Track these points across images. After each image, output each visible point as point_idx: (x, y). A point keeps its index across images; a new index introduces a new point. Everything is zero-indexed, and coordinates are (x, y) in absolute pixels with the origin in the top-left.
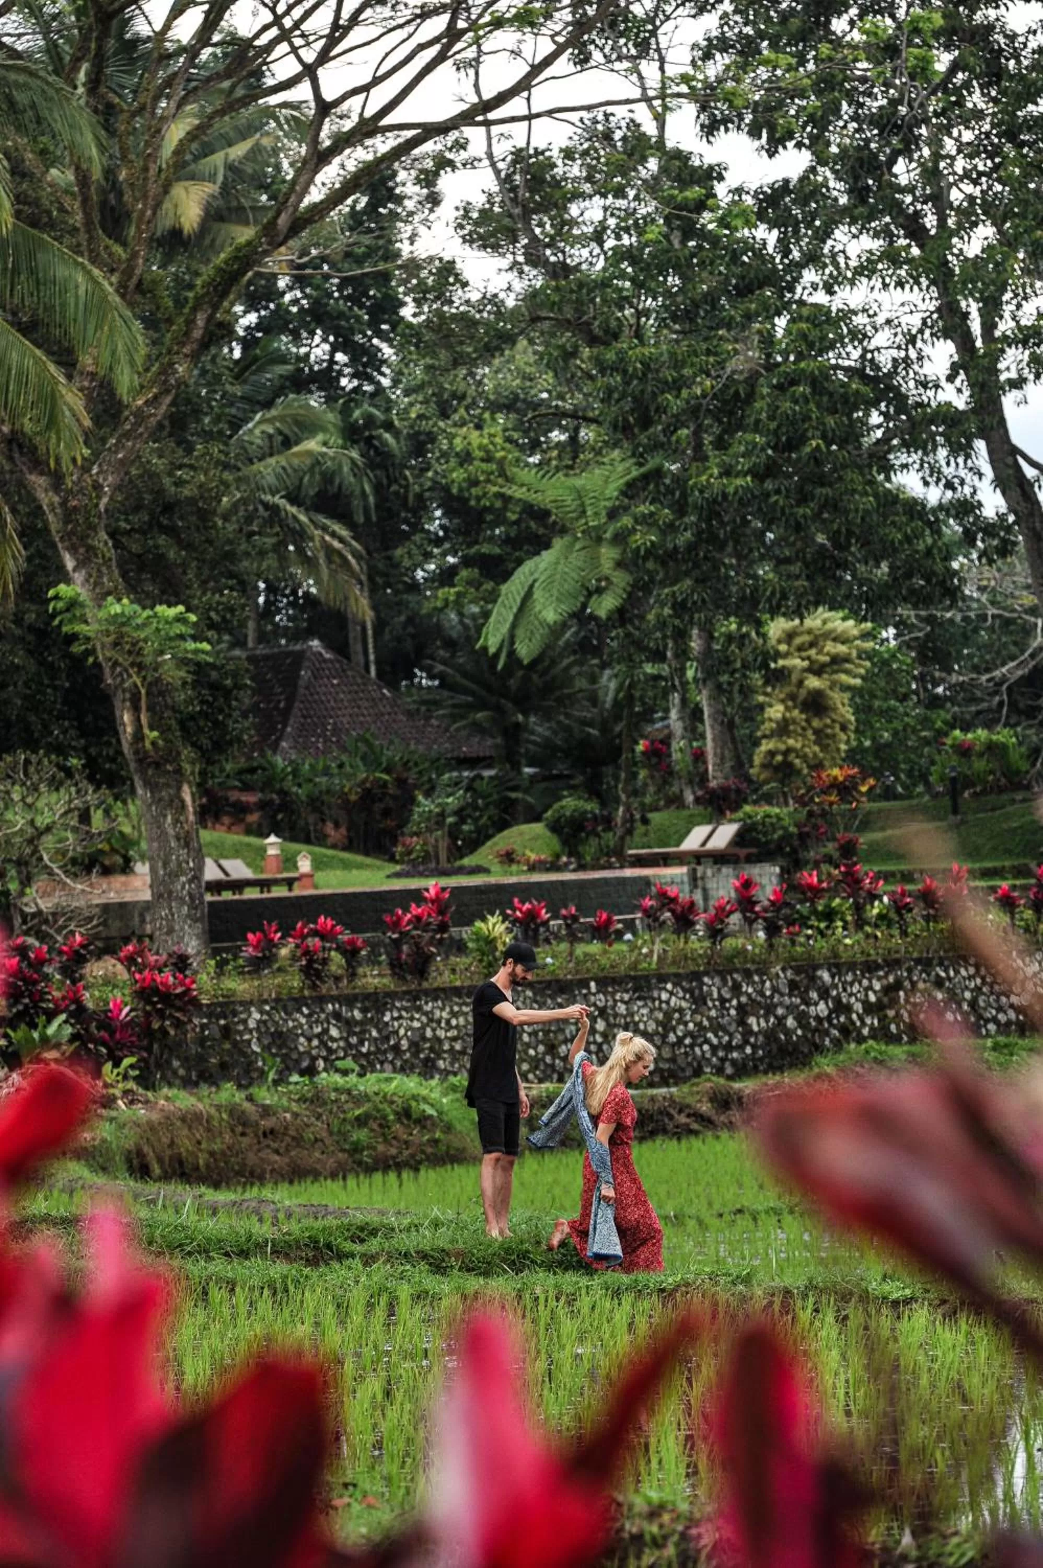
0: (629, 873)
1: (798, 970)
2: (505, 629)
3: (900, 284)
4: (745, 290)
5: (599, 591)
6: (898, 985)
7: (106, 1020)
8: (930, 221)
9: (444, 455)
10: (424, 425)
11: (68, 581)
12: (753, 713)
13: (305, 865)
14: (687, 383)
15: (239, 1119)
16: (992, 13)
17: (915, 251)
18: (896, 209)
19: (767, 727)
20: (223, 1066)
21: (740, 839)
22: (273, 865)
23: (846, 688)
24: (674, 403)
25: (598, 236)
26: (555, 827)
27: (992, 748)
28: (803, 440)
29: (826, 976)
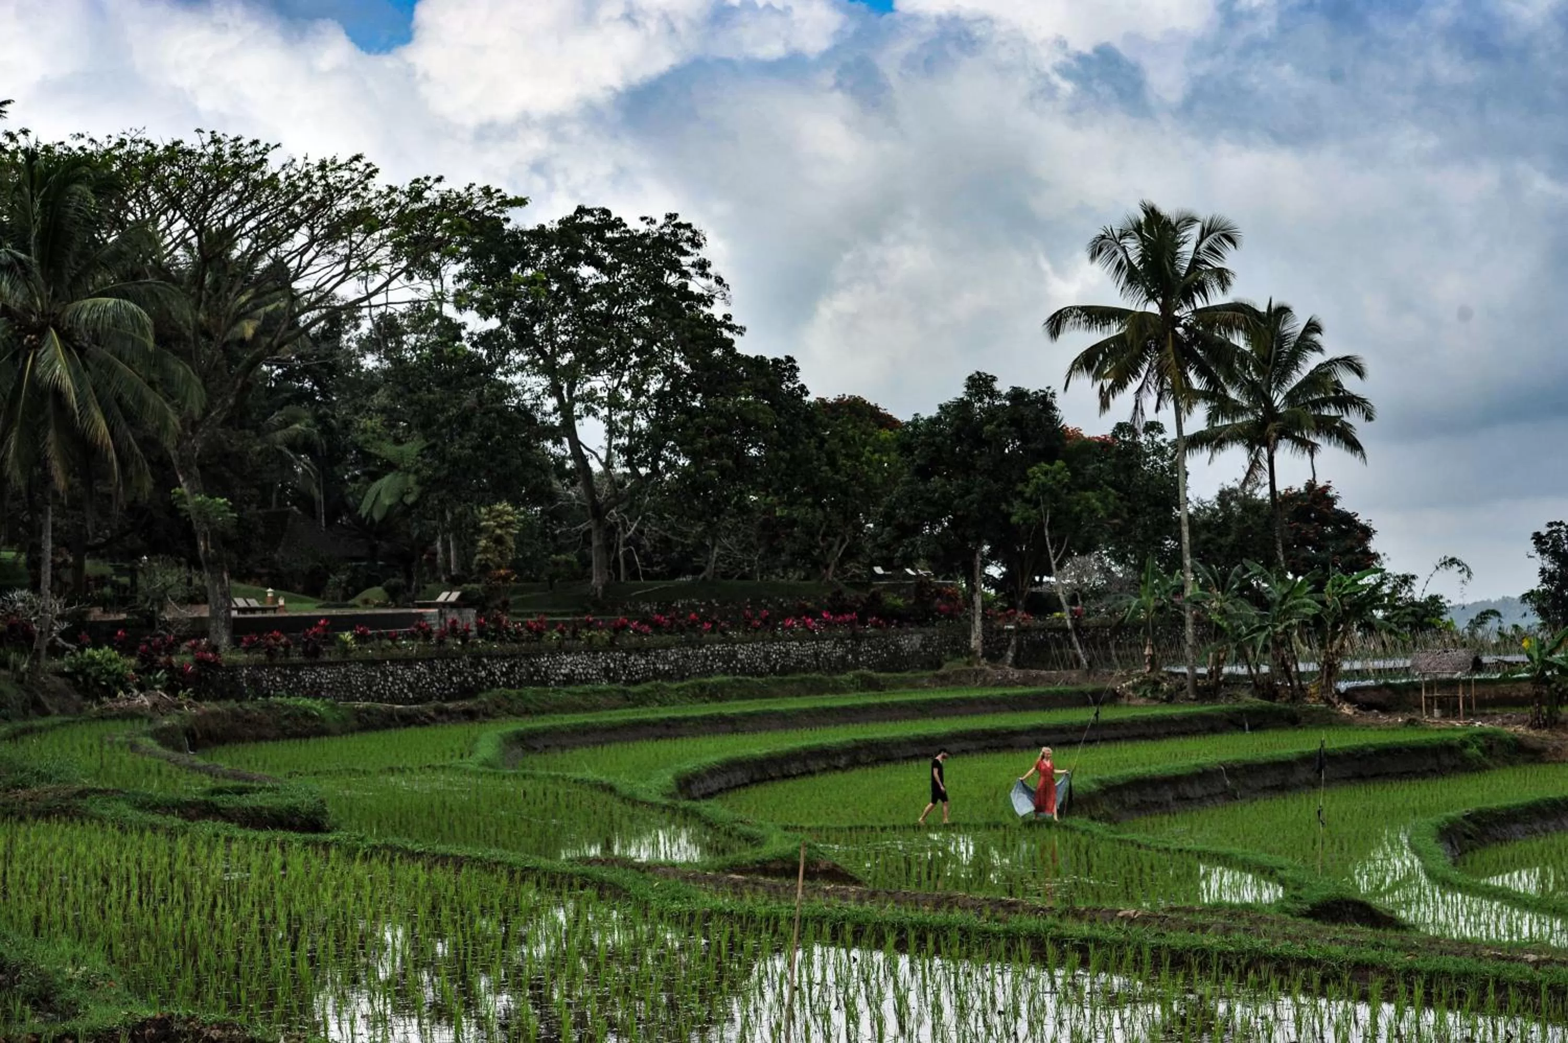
0: (414, 611)
1: (474, 658)
2: (369, 506)
3: (534, 374)
4: (473, 373)
5: (408, 493)
6: (515, 665)
7: (182, 671)
8: (548, 350)
9: (356, 430)
10: (349, 417)
11: (180, 486)
12: (474, 543)
13: (281, 602)
14: (447, 410)
15: (235, 715)
16: (574, 270)
17: (541, 362)
18: (535, 344)
19: (480, 549)
20: (231, 692)
21: (460, 598)
22: (269, 601)
23: (511, 534)
24: (442, 418)
25: (414, 349)
26: (387, 589)
27: (567, 562)
28: (493, 436)
29: (485, 660)
